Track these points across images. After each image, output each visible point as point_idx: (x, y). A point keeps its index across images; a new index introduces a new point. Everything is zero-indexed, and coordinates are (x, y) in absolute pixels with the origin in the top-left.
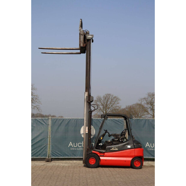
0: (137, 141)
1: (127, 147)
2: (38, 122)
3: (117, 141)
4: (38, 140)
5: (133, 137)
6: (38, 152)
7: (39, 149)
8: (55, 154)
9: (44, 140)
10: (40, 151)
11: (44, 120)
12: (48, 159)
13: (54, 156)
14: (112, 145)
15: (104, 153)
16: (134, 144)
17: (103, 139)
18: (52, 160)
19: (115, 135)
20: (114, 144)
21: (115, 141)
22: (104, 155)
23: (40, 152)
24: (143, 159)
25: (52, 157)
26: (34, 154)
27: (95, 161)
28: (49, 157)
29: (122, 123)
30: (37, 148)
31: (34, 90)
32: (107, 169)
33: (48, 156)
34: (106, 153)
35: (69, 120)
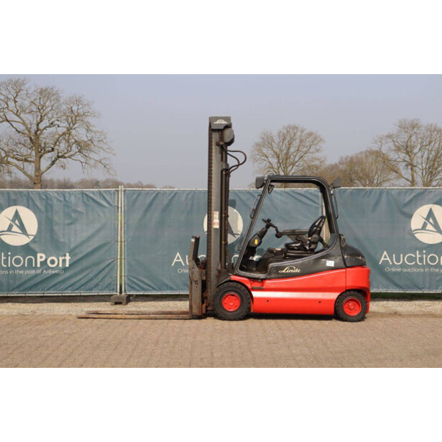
0: (352, 248)
1: (326, 263)
2: (90, 200)
3: (299, 248)
4: (90, 249)
5: (342, 237)
6: (92, 279)
7: (95, 273)
8: (139, 286)
9: (106, 248)
10: (96, 276)
11: (104, 194)
12: (118, 298)
13: (133, 288)
14: (285, 259)
15: (263, 280)
16: (343, 257)
17: (260, 244)
18: (129, 299)
19: (294, 234)
20: (289, 256)
21: (293, 249)
22: (262, 286)
23: (96, 281)
24: (369, 297)
25: (129, 291)
26: (82, 286)
27: (237, 303)
28: (121, 292)
29: (315, 202)
30: (87, 268)
31: (95, 116)
32: (272, 322)
33: (118, 291)
34: (268, 282)
35: (173, 194)
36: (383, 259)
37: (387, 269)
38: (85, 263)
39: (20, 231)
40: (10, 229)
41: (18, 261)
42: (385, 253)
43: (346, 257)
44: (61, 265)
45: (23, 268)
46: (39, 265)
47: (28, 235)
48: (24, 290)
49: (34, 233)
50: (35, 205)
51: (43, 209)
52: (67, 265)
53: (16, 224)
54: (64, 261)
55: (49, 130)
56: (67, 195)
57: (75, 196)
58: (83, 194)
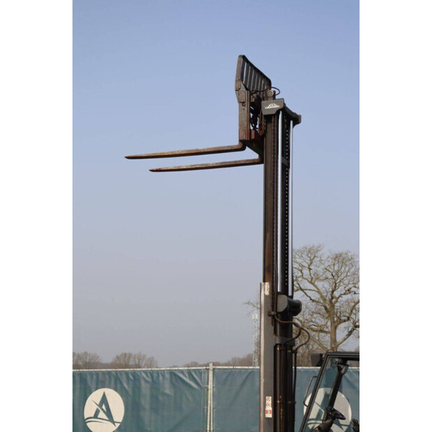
11: (194, 374)
39: (105, 417)
40: (96, 416)
47: (114, 423)
50: (123, 387)
51: (130, 392)
53: (103, 410)
55: (345, 298)
56: (155, 375)
57: (163, 376)
58: (172, 373)
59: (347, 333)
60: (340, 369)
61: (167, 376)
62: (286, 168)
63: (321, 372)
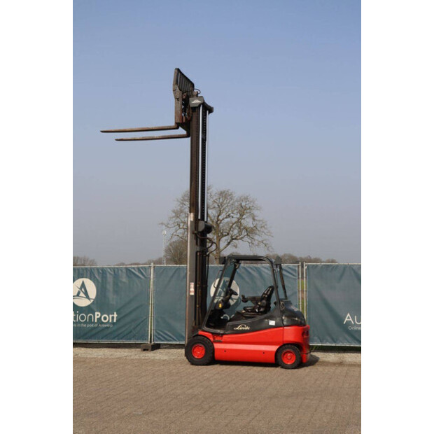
36: (346, 319)
37: (350, 328)
38: (128, 319)
39: (84, 296)
40: (78, 295)
41: (83, 317)
42: (349, 315)
43: (283, 318)
44: (110, 321)
45: (86, 322)
46: (96, 321)
47: (89, 299)
48: (86, 339)
49: (94, 298)
50: (95, 277)
51: (100, 279)
52: (115, 321)
53: (82, 291)
54: (113, 318)
55: (226, 220)
56: (116, 270)
57: (122, 271)
58: (127, 269)
59: (226, 243)
60: (235, 266)
61: (124, 271)
62: (204, 140)
63: (225, 268)
